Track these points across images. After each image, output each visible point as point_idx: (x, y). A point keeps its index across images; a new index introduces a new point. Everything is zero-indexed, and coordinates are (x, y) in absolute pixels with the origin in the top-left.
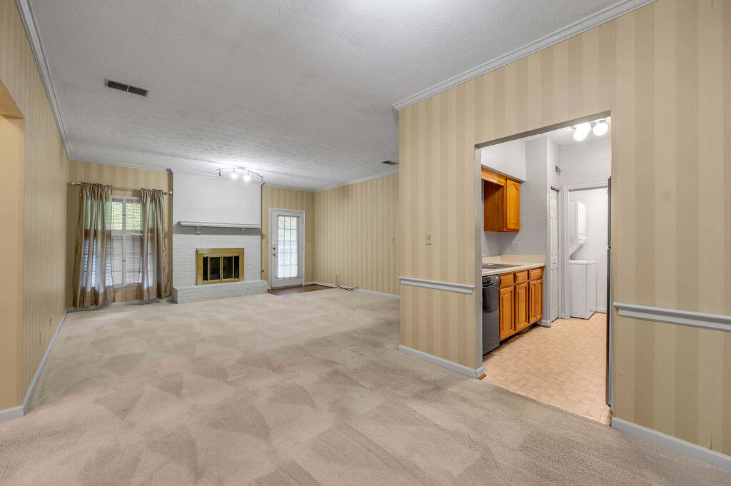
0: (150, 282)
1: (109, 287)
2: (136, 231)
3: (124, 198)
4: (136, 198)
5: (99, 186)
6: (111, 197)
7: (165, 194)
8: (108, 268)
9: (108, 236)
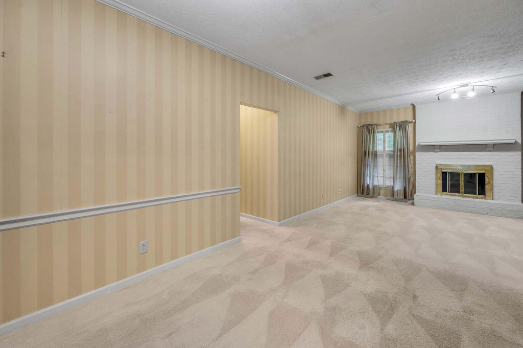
0: (398, 187)
1: (376, 186)
2: (391, 151)
3: (384, 130)
4: (391, 129)
5: (371, 125)
6: (376, 131)
7: (411, 122)
8: (375, 174)
9: (375, 155)
